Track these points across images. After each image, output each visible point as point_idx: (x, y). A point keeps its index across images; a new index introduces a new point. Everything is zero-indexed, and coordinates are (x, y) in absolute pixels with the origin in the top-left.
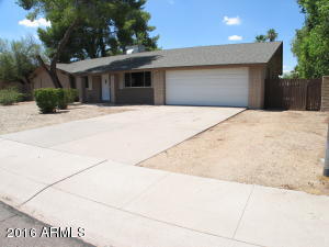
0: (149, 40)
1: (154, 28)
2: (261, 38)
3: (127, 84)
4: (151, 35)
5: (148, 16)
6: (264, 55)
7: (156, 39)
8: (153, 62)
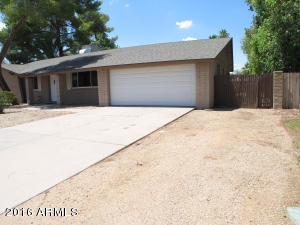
0: (108, 41)
1: (112, 29)
2: (214, 37)
3: (74, 85)
4: (110, 36)
5: (107, 19)
6: (213, 51)
7: (115, 39)
8: (99, 61)
